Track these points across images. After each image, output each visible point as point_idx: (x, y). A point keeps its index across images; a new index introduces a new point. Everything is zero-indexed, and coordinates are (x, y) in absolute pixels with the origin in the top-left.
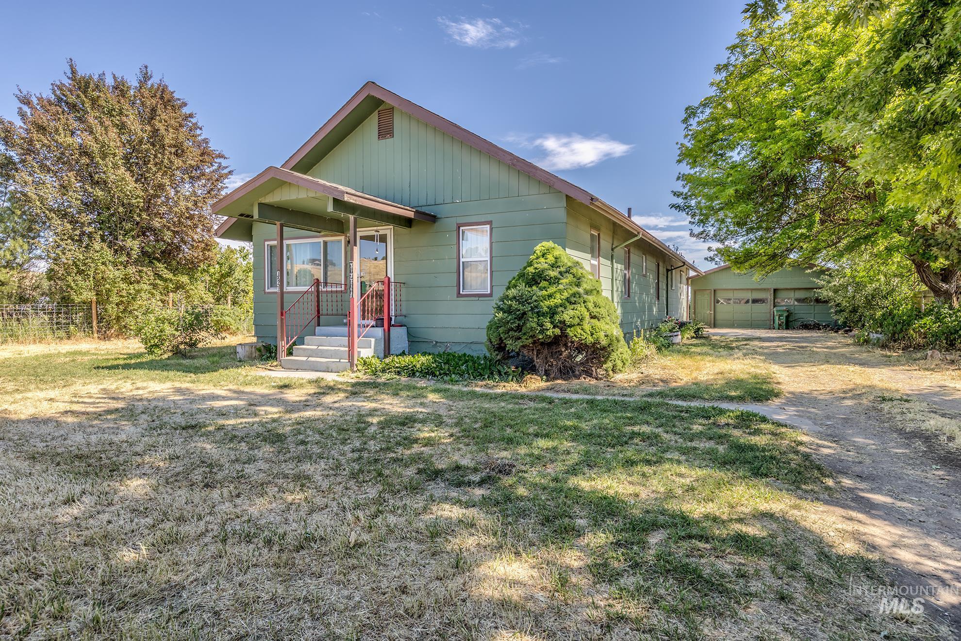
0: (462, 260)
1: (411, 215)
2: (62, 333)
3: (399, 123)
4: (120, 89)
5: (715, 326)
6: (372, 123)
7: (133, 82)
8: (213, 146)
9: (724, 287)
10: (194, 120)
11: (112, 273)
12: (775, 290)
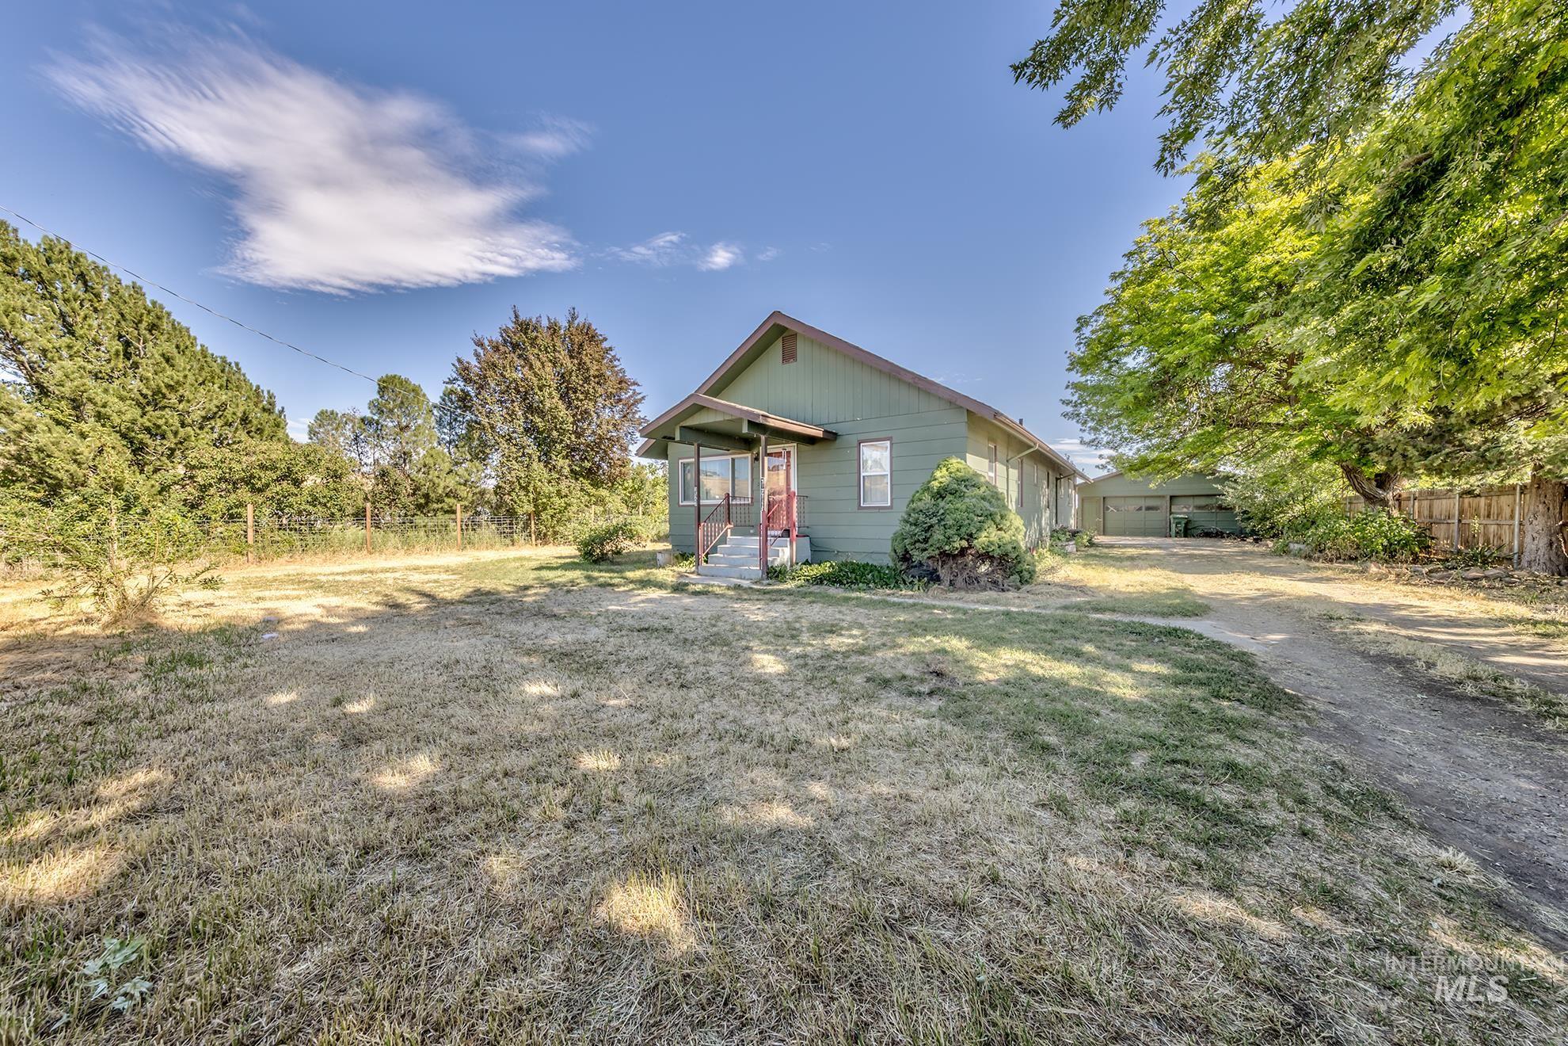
0: (862, 474)
1: (819, 433)
2: (508, 541)
3: (802, 348)
4: (553, 329)
5: (1104, 534)
6: (778, 346)
7: (564, 324)
8: (629, 375)
9: (1114, 494)
10: (612, 353)
11: (547, 489)
12: (1172, 497)
